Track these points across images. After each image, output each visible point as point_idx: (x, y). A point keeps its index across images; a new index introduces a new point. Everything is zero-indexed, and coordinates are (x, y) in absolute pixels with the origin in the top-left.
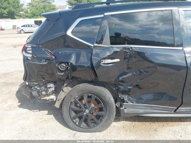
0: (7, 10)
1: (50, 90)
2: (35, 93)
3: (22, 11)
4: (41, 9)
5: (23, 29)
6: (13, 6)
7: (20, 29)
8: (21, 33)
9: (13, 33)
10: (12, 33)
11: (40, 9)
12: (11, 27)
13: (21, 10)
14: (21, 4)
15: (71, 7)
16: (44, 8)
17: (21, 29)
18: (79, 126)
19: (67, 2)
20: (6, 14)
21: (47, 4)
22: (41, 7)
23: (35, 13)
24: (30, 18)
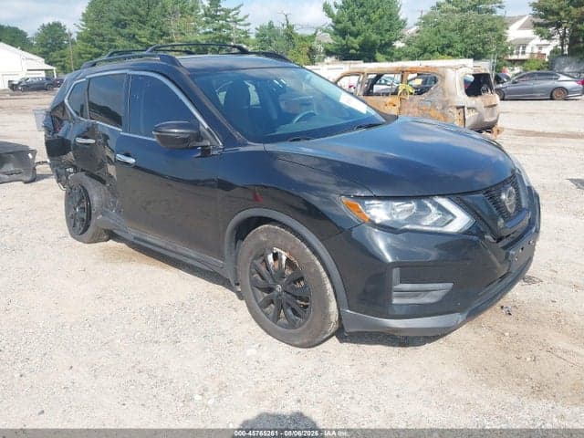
0: (361, 38)
4: (452, 31)
6: (378, 30)
11: (447, 32)
13: (394, 37)
14: (400, 21)
16: (461, 30)
19: (534, 5)
20: (355, 49)
22: (452, 25)
23: (428, 43)
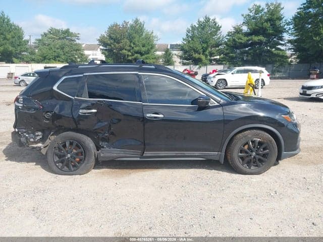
1: (38, 138)
2: (23, 139)
3: (24, 51)
4: (58, 49)
5: (25, 79)
7: (19, 78)
8: (20, 86)
9: (7, 86)
10: (6, 84)
11: (56, 49)
12: (6, 76)
14: (25, 40)
15: (105, 48)
16: (62, 48)
17: (21, 79)
18: (61, 169)
19: (99, 40)
21: (67, 42)
22: (57, 46)
23: (47, 55)
24: (38, 63)
